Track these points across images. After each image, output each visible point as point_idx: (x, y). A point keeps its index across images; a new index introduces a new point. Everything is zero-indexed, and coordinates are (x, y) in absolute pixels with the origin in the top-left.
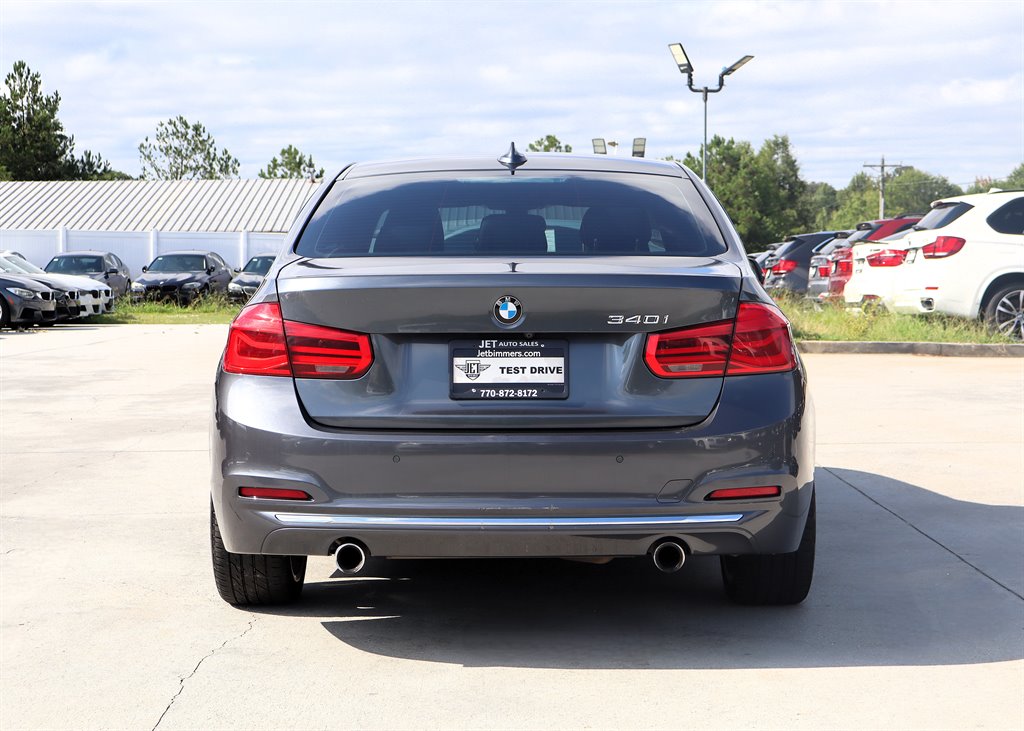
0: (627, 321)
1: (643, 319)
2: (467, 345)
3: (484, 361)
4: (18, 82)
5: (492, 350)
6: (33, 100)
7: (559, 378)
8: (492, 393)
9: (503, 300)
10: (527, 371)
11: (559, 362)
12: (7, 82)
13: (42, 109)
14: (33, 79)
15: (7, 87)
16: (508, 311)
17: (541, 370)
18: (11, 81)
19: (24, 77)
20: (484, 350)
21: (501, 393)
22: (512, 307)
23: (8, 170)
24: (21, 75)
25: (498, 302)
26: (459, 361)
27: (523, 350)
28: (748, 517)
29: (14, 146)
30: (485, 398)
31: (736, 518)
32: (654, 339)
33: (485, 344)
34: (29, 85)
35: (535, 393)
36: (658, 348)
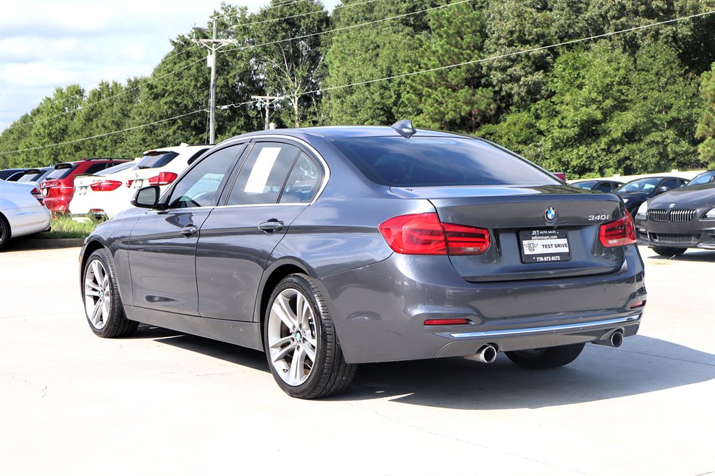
0: (595, 218)
1: (600, 217)
2: (527, 233)
3: (535, 242)
5: (537, 236)
7: (566, 250)
8: (541, 259)
9: (549, 209)
10: (554, 246)
11: (564, 241)
16: (550, 214)
17: (559, 245)
20: (534, 236)
21: (545, 259)
22: (553, 212)
25: (547, 210)
26: (525, 242)
27: (550, 235)
30: (539, 262)
32: (604, 228)
33: (534, 232)
35: (558, 258)
36: (606, 232)
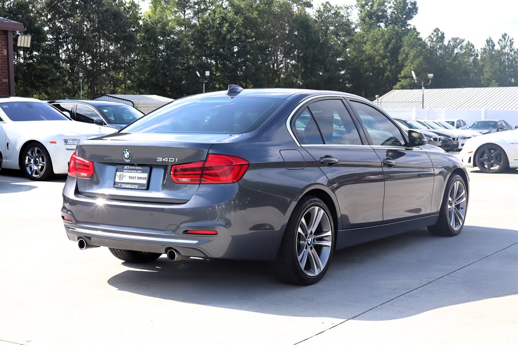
0: (164, 160)
1: (168, 160)
2: (121, 167)
3: (125, 174)
4: (503, 42)
5: (127, 169)
6: (510, 50)
8: (125, 186)
10: (136, 178)
12: (499, 43)
13: (514, 54)
14: (510, 41)
15: (498, 45)
16: (127, 155)
17: (140, 178)
18: (500, 42)
19: (506, 40)
20: (125, 169)
21: (127, 186)
23: (496, 82)
24: (505, 39)
25: (124, 152)
26: (118, 173)
27: (137, 170)
28: (201, 243)
29: (500, 71)
30: (123, 188)
31: (196, 242)
33: (126, 167)
34: (509, 44)
35: (137, 187)
36: (175, 171)
